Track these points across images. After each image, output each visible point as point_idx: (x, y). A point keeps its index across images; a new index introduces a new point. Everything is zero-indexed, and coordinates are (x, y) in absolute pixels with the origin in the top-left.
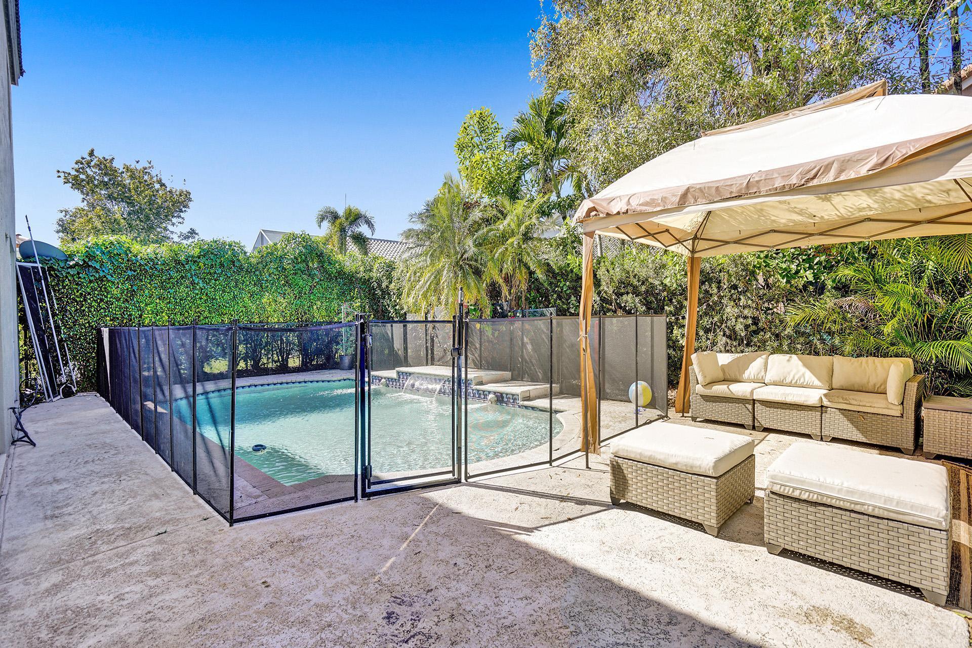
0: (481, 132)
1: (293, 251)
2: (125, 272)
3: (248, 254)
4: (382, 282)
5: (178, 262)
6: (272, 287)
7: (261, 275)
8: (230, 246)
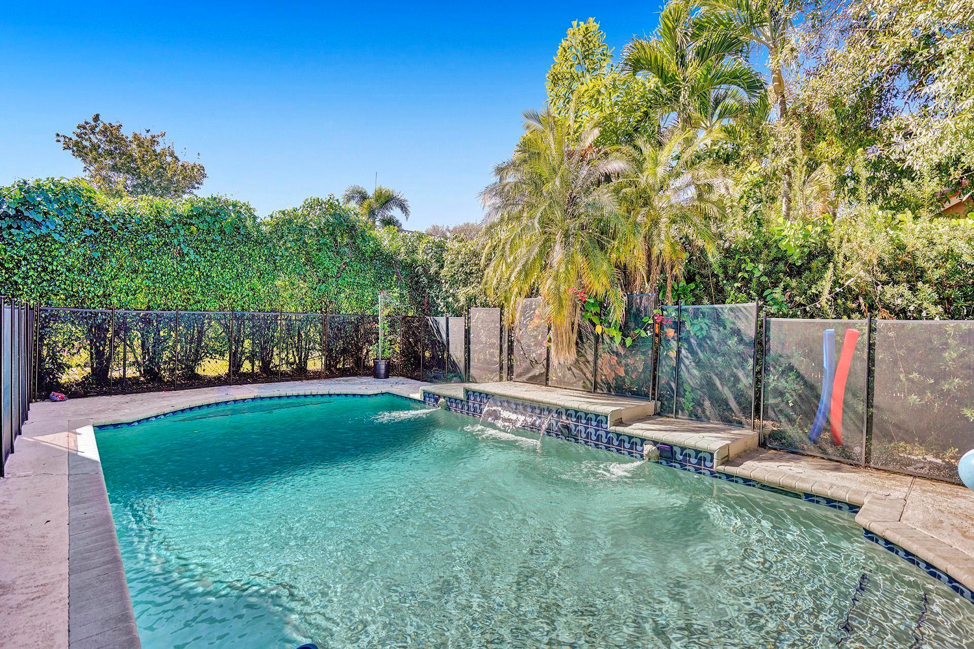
0: (585, 57)
1: (316, 219)
2: (81, 230)
3: (258, 220)
4: (429, 267)
5: (160, 223)
6: (288, 266)
7: (275, 249)
8: (235, 206)
